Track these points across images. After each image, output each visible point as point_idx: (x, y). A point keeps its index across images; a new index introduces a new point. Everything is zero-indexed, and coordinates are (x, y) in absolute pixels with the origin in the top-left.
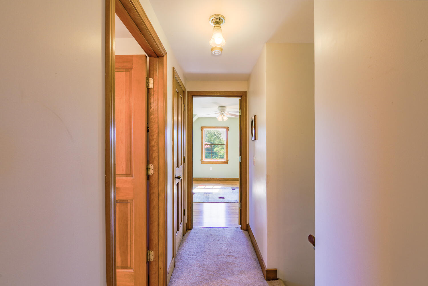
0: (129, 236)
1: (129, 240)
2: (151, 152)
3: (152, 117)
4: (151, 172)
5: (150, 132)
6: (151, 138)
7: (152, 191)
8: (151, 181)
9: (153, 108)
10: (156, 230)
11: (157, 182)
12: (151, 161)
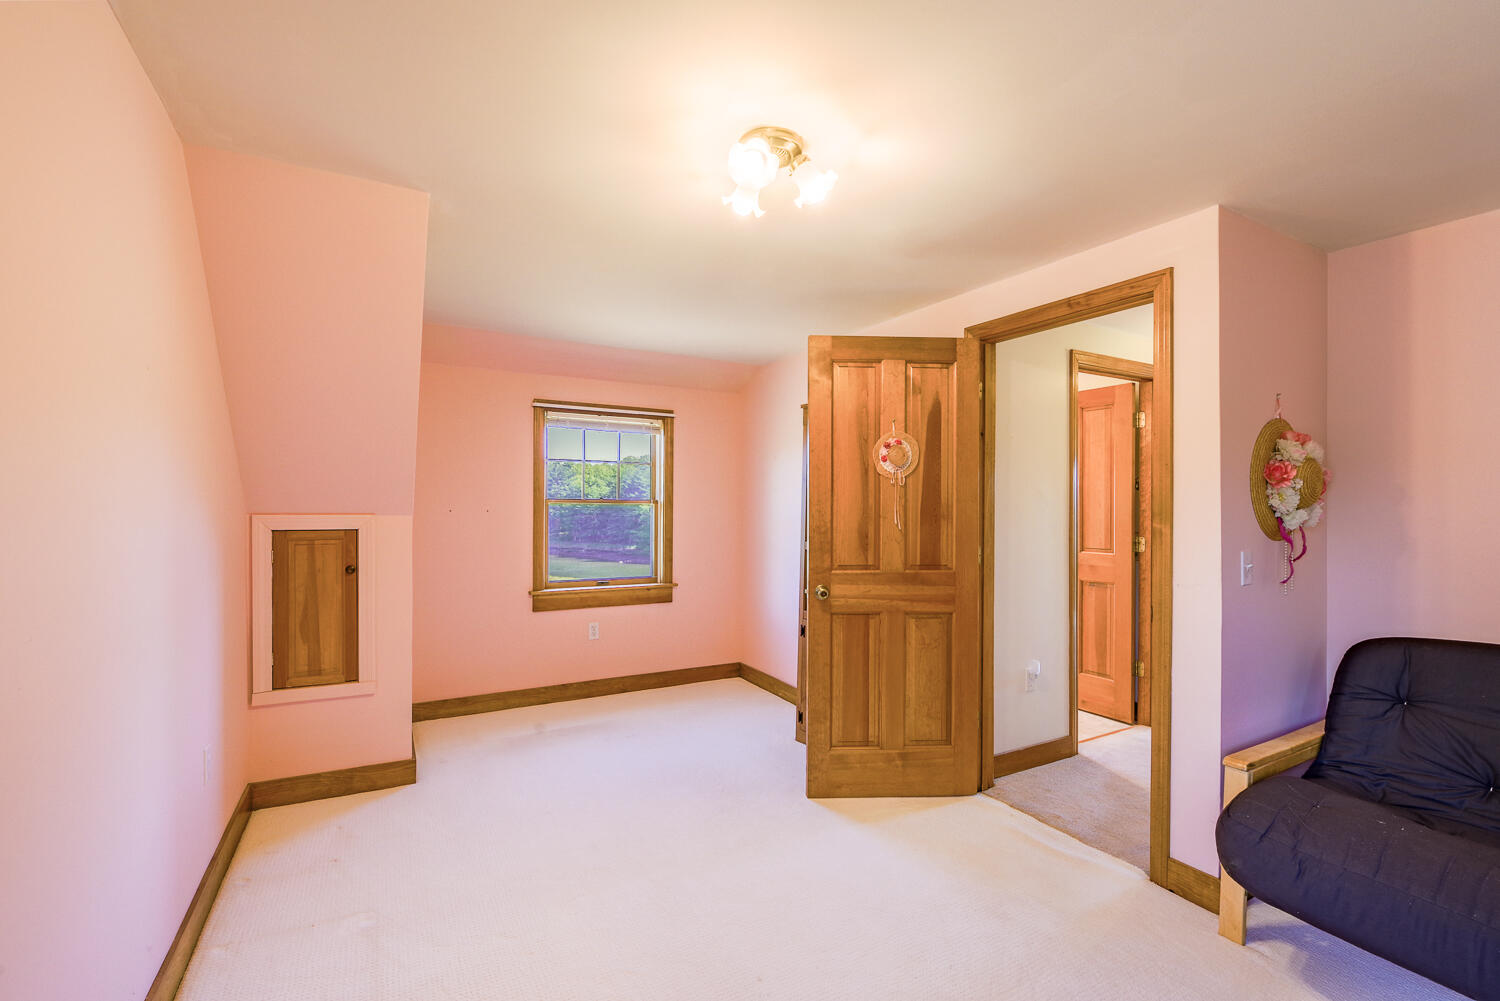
0: (1108, 633)
1: (1108, 639)
2: (1141, 520)
3: (1144, 468)
4: (1142, 548)
5: (1141, 489)
6: (1141, 499)
7: (1143, 576)
8: (1141, 561)
9: (1144, 454)
10: (1148, 632)
11: (1149, 564)
12: (1141, 533)
